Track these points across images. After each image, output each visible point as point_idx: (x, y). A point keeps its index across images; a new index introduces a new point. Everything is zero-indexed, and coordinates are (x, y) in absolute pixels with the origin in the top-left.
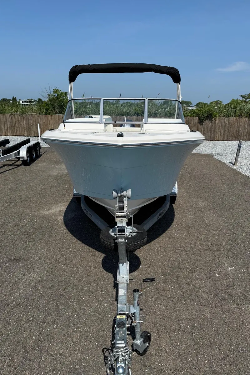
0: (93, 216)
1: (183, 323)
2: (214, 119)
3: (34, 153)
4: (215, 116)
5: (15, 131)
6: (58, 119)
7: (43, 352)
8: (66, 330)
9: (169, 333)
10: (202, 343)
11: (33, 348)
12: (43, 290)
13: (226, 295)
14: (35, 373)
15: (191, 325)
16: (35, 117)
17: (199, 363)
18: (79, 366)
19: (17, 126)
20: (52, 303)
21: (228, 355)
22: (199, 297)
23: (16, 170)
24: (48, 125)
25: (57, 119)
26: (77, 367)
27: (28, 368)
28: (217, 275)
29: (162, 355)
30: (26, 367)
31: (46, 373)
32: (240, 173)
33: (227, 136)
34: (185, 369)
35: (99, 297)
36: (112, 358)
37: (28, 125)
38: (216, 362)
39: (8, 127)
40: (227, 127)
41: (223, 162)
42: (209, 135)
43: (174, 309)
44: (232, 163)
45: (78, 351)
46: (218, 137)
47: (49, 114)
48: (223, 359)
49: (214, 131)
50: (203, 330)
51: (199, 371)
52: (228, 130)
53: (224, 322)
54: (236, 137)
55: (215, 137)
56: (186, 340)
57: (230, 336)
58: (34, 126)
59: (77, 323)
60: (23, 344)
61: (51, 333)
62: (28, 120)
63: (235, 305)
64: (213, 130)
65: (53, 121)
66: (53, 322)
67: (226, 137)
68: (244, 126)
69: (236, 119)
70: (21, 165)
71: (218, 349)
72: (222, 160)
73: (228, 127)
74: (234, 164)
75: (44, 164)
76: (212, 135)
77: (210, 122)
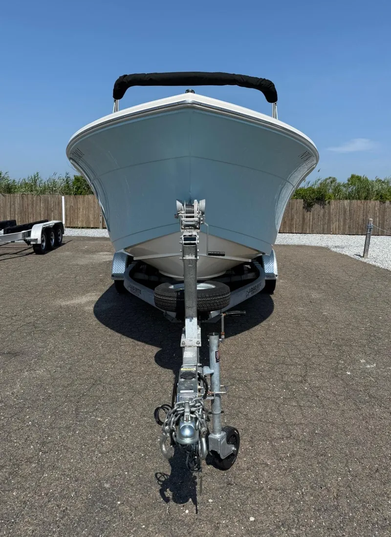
0: (142, 290)
1: (295, 429)
2: (327, 202)
3: (53, 237)
4: (329, 198)
5: (26, 219)
6: (94, 202)
7: (46, 465)
8: (88, 437)
9: (271, 442)
10: (330, 455)
11: (29, 461)
12: (53, 389)
13: (366, 397)
14: (29, 493)
15: (309, 432)
16: (58, 198)
17: (326, 480)
18: (111, 485)
19: (30, 210)
20: (67, 405)
21: (377, 471)
22: (319, 398)
23: (23, 259)
24: (77, 210)
25: (92, 201)
26: (107, 486)
27: (18, 486)
28: (349, 373)
29: (259, 469)
30: (14, 485)
31: (49, 494)
32: (374, 266)
33: (349, 227)
34: (302, 489)
35: (149, 397)
36: (172, 418)
37: (47, 211)
38: (357, 480)
39: (17, 212)
40: (348, 214)
41: (346, 255)
42: (322, 226)
43: (279, 412)
44: (360, 256)
45: (109, 464)
46: (336, 229)
47: (80, 194)
48: (370, 476)
49: (329, 220)
50: (331, 438)
51: (328, 491)
52: (351, 219)
53: (367, 428)
54: (363, 229)
55: (330, 229)
56: (302, 451)
57: (378, 446)
58: (56, 212)
59: (110, 430)
60: (11, 455)
61: (64, 442)
62: (48, 203)
63: (382, 408)
64: (327, 218)
65: (85, 205)
66: (68, 428)
67: (347, 229)
68: (375, 213)
69: (361, 202)
70: (31, 253)
71: (359, 462)
72: (344, 253)
73: (350, 213)
74: (363, 257)
75: (68, 253)
76: (326, 225)
77: (322, 207)
